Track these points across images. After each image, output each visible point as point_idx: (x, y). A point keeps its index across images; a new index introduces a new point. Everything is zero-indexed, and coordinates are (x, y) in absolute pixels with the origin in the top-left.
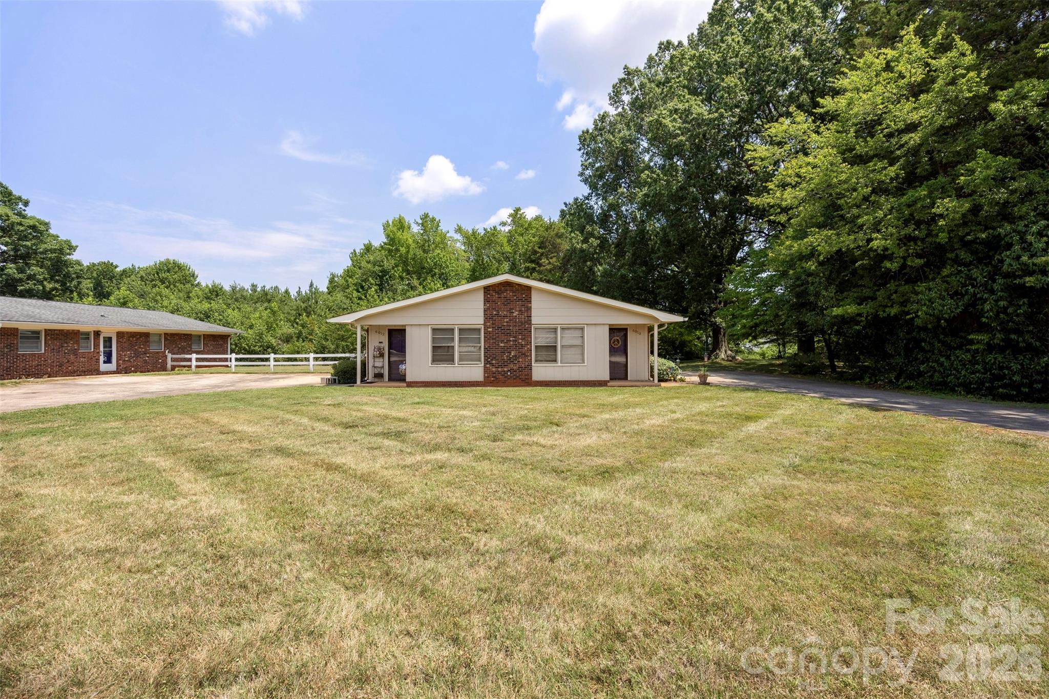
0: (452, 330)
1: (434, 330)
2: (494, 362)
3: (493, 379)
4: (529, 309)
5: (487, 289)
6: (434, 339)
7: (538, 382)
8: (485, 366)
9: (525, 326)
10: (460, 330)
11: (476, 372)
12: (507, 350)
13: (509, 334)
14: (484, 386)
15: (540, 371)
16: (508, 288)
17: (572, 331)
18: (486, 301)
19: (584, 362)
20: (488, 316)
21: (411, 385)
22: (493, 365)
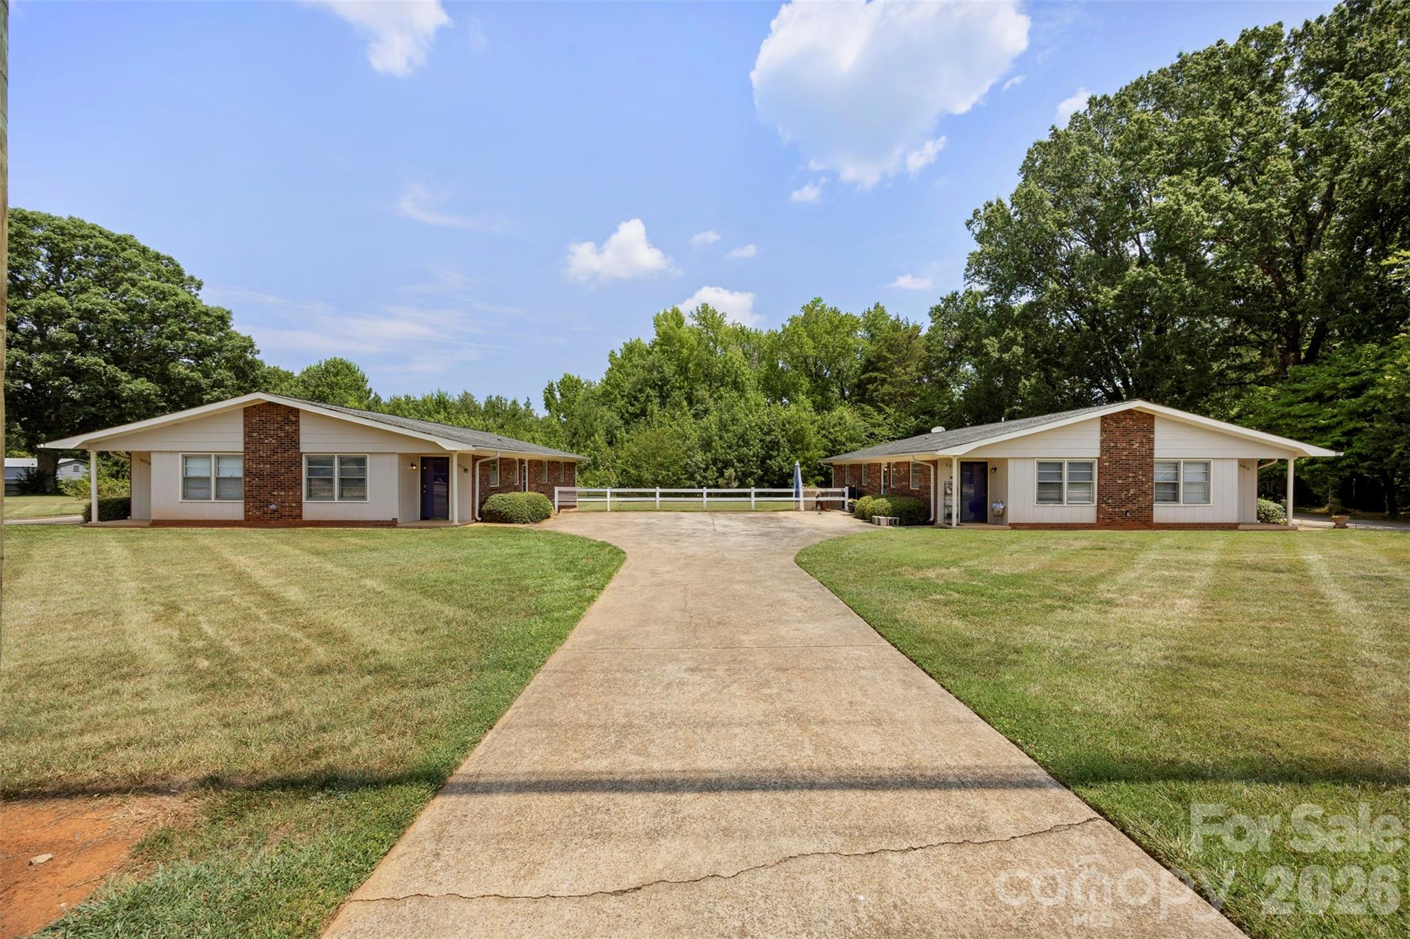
0: (1060, 465)
1: (1040, 464)
2: (1110, 501)
3: (1106, 521)
4: (1151, 441)
5: (1104, 418)
6: (1040, 475)
7: (1159, 524)
8: (1098, 506)
9: (1146, 460)
10: (1070, 464)
11: (1088, 513)
12: (1126, 487)
13: (1128, 470)
14: (1099, 528)
15: (1162, 512)
16: (1128, 416)
17: (1194, 466)
18: (1103, 430)
19: (1209, 502)
20: (1105, 449)
21: (1015, 526)
22: (1108, 504)
